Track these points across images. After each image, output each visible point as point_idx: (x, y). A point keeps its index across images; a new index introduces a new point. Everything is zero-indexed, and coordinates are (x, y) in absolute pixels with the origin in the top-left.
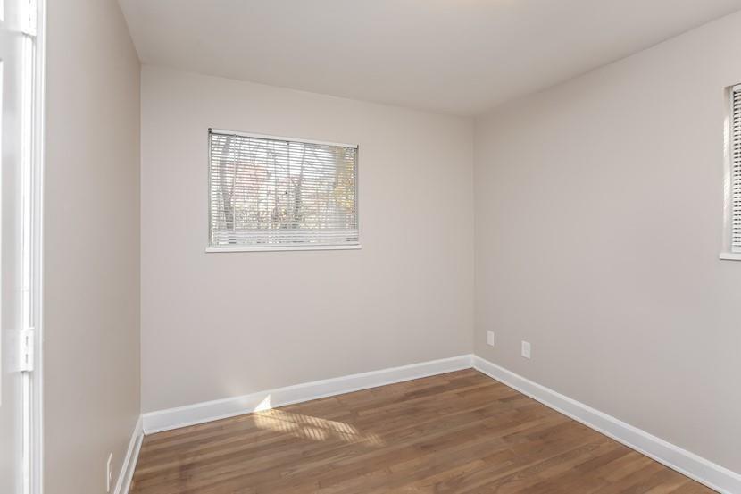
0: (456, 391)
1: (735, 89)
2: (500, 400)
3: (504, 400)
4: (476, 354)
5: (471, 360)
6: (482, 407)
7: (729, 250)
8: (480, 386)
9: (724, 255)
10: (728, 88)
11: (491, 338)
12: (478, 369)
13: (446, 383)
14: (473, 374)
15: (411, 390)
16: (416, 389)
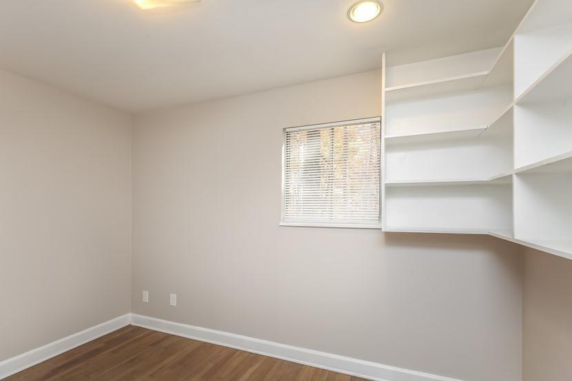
0: (111, 350)
1: (287, 130)
2: (151, 345)
3: (153, 345)
4: (132, 312)
5: (129, 319)
6: (135, 356)
7: (284, 220)
8: (133, 339)
9: (281, 224)
10: (284, 129)
11: (146, 297)
12: (134, 324)
13: (102, 345)
14: (130, 330)
15: (60, 364)
16: (66, 362)
